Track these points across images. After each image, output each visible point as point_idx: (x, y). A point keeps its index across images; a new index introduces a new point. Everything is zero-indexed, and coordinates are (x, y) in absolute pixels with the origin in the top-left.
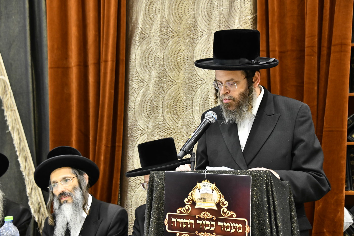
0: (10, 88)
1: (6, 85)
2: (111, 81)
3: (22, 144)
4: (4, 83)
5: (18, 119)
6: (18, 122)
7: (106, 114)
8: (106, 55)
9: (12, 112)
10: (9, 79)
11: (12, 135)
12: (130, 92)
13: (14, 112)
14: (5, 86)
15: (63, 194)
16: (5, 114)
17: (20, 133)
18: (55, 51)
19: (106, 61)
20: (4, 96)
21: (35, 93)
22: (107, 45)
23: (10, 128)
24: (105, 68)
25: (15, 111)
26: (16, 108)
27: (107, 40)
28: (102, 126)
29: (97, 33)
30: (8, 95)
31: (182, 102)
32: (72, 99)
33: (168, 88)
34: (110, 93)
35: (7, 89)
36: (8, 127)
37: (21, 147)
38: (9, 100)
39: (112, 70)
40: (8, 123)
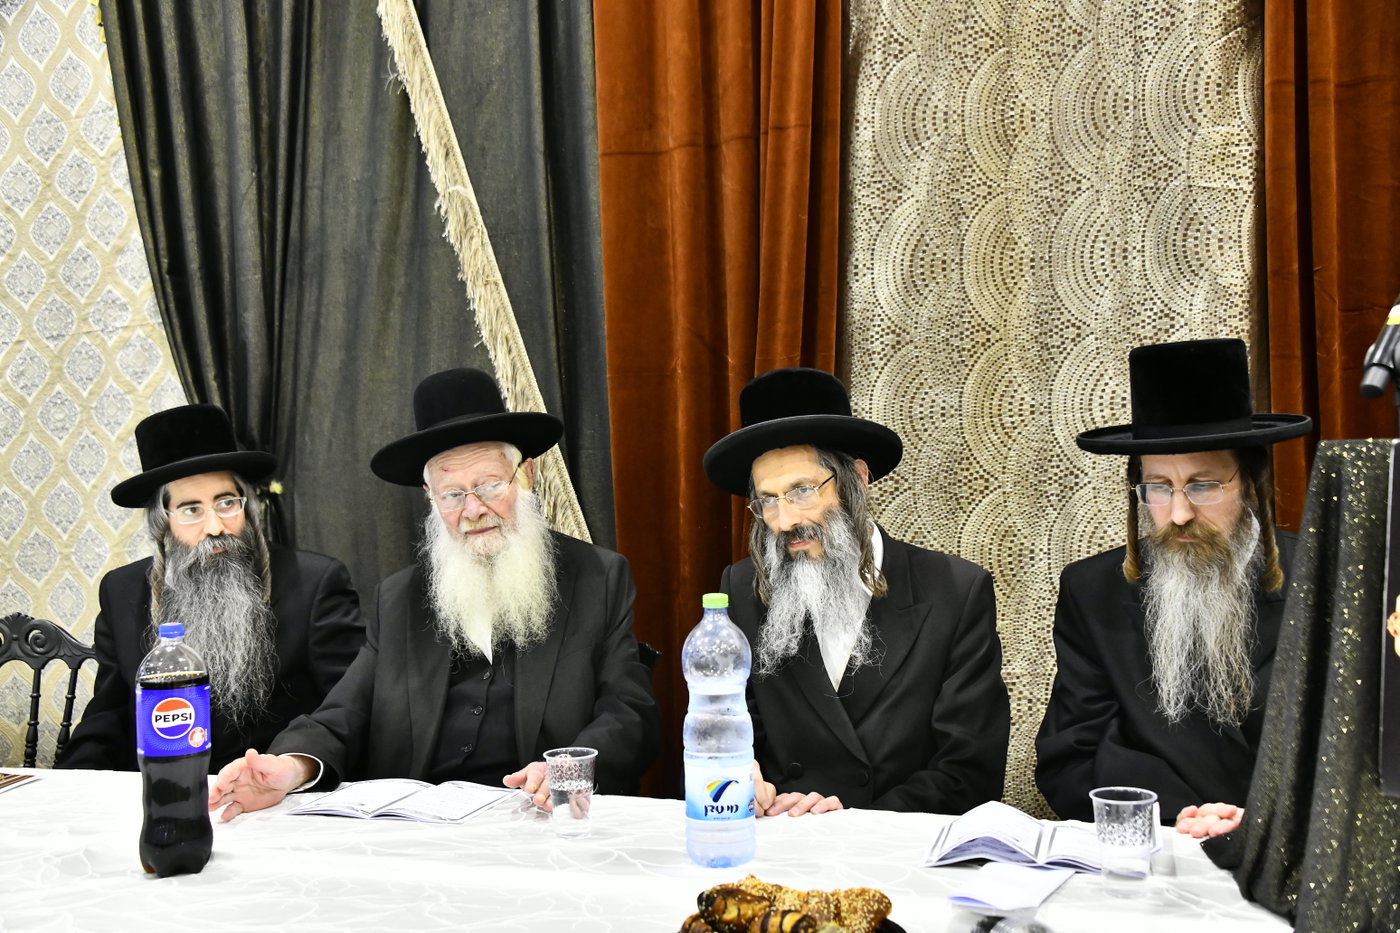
0: (480, 218)
1: (468, 209)
2: (798, 188)
3: (521, 379)
4: (463, 205)
5: (505, 309)
6: (506, 315)
7: (783, 287)
8: (781, 110)
9: (488, 286)
10: (476, 193)
11: (492, 355)
12: (858, 219)
13: (493, 286)
14: (466, 215)
15: (795, 533)
16: (470, 293)
17: (513, 347)
18: (620, 105)
19: (781, 128)
20: (466, 243)
21: (553, 231)
22: (783, 79)
23: (485, 333)
24: (779, 151)
25: (496, 284)
26: (498, 276)
27: (784, 64)
28: (771, 322)
29: (749, 46)
30: (476, 241)
31: (1019, 248)
32: (670, 244)
33: (977, 205)
34: (797, 223)
35: (471, 223)
36: (478, 328)
37: (518, 388)
38: (480, 253)
39: (800, 155)
40: (479, 319)
